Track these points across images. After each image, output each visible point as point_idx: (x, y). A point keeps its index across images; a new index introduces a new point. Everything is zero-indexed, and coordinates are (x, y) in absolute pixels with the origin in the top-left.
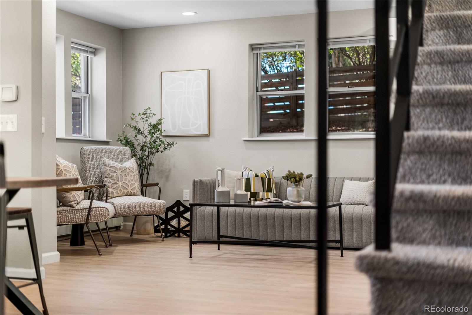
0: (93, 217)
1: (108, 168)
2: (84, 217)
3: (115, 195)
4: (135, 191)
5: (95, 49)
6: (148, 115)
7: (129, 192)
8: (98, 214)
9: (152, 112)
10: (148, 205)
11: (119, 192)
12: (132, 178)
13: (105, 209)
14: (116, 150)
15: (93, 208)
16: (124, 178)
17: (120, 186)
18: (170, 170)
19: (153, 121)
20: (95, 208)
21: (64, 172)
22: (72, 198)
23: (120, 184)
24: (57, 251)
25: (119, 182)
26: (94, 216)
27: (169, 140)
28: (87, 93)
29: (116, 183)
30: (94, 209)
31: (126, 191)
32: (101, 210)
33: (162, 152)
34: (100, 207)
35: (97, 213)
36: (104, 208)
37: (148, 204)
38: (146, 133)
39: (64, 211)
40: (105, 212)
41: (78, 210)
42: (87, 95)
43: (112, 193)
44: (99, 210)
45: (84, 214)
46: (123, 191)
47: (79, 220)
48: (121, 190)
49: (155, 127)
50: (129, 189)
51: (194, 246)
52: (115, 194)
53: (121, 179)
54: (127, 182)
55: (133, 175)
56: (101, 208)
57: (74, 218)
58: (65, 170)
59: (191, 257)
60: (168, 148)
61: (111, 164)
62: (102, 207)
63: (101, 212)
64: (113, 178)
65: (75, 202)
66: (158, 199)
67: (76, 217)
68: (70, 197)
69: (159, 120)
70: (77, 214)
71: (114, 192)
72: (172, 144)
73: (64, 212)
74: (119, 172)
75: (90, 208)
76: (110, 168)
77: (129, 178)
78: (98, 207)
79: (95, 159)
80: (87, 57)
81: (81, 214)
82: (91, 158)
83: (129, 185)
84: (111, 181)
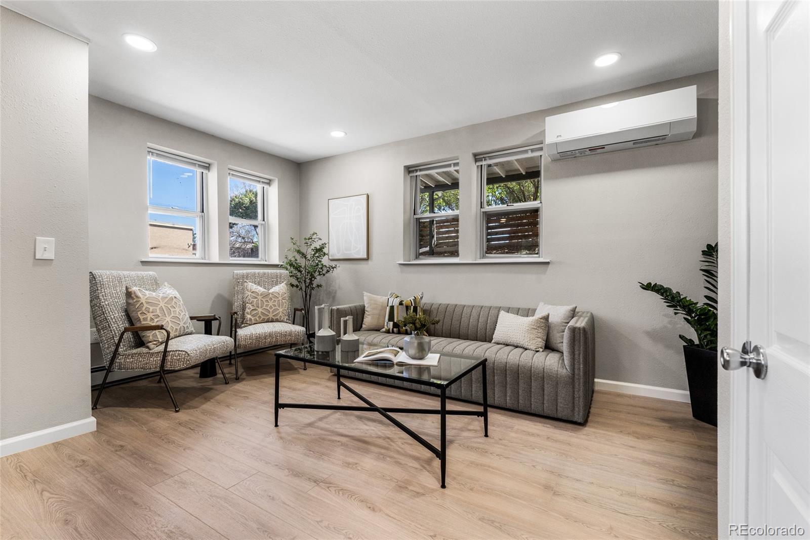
0: (169, 363)
1: (250, 293)
2: (159, 362)
3: (253, 322)
4: (278, 317)
5: (270, 180)
6: (313, 239)
7: (270, 318)
8: (175, 359)
9: (318, 237)
11: (258, 319)
12: (276, 304)
13: (184, 353)
14: (272, 274)
15: (171, 351)
16: (265, 304)
17: (260, 312)
18: (335, 293)
19: (317, 245)
20: (173, 351)
21: (145, 305)
22: (151, 337)
23: (260, 310)
24: (92, 416)
25: (259, 308)
26: (171, 362)
27: (333, 264)
28: (264, 220)
29: (255, 310)
30: (171, 354)
31: (266, 318)
32: (179, 354)
33: (324, 275)
34: (179, 351)
35: (174, 358)
36: (184, 351)
38: (309, 257)
39: (136, 354)
40: (183, 356)
41: (152, 354)
42: (263, 222)
43: (251, 320)
44: (177, 354)
45: (159, 359)
46: (262, 317)
47: (153, 367)
48: (260, 317)
49: (320, 251)
50: (271, 316)
51: (281, 411)
52: (253, 321)
53: (261, 305)
54: (268, 308)
55: (277, 300)
56: (180, 352)
57: (147, 363)
58: (147, 303)
59: (276, 425)
60: (331, 272)
61: (254, 289)
62: (181, 351)
63: (178, 357)
64: (253, 304)
65: (155, 343)
66: (301, 326)
67: (149, 362)
68: (149, 336)
69: (323, 244)
70: (151, 359)
71: (253, 318)
72: (335, 267)
73: (137, 355)
74: (260, 297)
75: (165, 351)
76: (251, 294)
77: (271, 304)
78: (176, 351)
80: (264, 187)
81: (155, 359)
83: (271, 311)
84: (251, 307)
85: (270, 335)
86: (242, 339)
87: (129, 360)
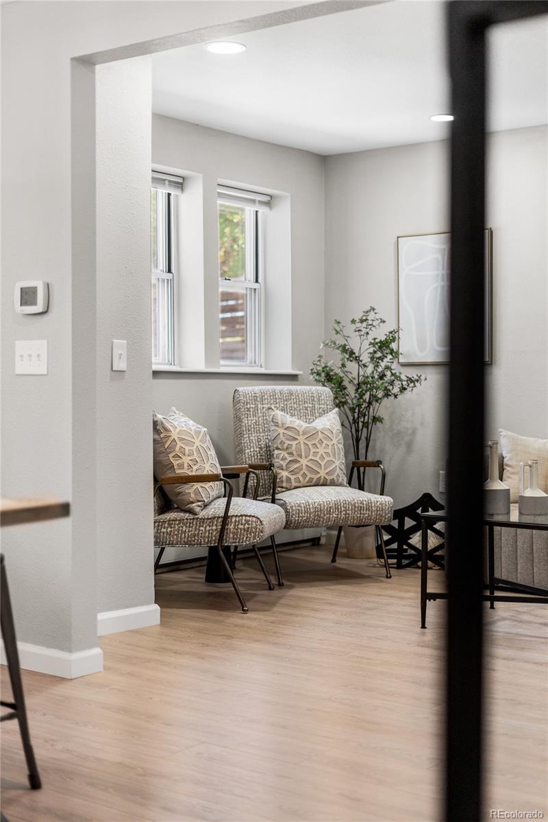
0: (231, 536)
1: (281, 431)
2: (214, 533)
3: (294, 484)
4: (334, 477)
5: (271, 196)
6: (370, 322)
7: (322, 478)
8: (241, 529)
9: (378, 316)
10: (355, 507)
11: (301, 479)
12: (329, 451)
13: (254, 519)
14: (303, 394)
15: (233, 516)
16: (313, 450)
17: (304, 467)
18: (414, 432)
19: (380, 334)
20: (236, 516)
21: (179, 444)
22: (193, 495)
23: (304, 462)
24: (155, 603)
25: (301, 457)
26: (234, 533)
27: (412, 373)
28: (257, 281)
29: (295, 461)
30: (234, 520)
31: (315, 477)
32: (247, 522)
33: (396, 396)
34: (246, 516)
35: (240, 526)
36: (254, 516)
37: (357, 505)
38: (365, 358)
39: (176, 520)
40: (254, 525)
41: (203, 520)
42: (256, 286)
43: (288, 480)
44: (243, 522)
45: (214, 528)
46: (309, 476)
47: (204, 541)
48: (304, 475)
49: (385, 346)
50: (323, 473)
52: (293, 481)
53: (305, 452)
54: (317, 459)
55: (330, 443)
56: (248, 518)
57: (195, 535)
58: (181, 439)
59: (423, 626)
60: (409, 389)
61: (288, 422)
62: (250, 516)
63: (247, 526)
64: (289, 451)
65: (199, 503)
66: (381, 495)
67: (198, 533)
68: (190, 493)
69: (391, 333)
70: (201, 528)
71: (292, 477)
72: (417, 381)
73: (177, 522)
74: (301, 439)
75: (226, 517)
76: (285, 431)
77: (321, 451)
78: (241, 516)
79: (259, 411)
80: (257, 212)
81: (208, 528)
82: (251, 409)
83: (323, 464)
84: (286, 455)
85: (337, 506)
86: (293, 510)
87: (165, 530)
